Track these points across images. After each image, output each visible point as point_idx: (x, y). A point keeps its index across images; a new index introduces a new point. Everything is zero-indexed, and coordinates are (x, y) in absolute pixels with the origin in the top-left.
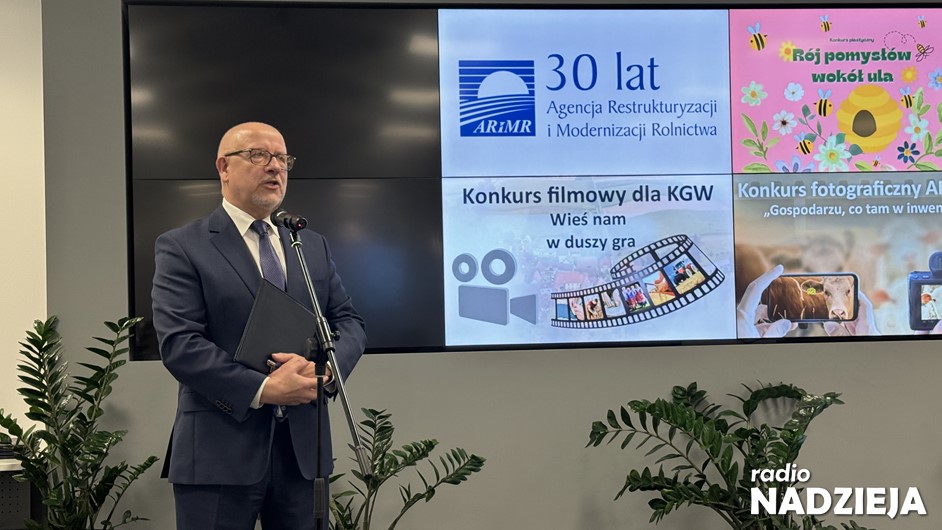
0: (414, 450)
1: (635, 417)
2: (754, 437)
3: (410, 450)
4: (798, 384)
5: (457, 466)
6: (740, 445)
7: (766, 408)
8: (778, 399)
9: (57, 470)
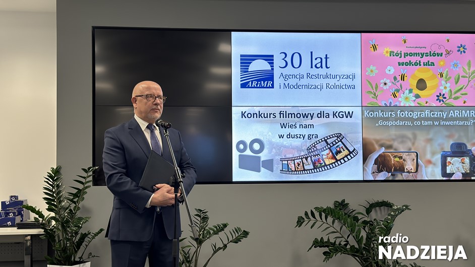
0: (218, 228)
1: (317, 214)
2: (370, 224)
3: (216, 228)
4: (390, 201)
5: (237, 235)
6: (364, 227)
7: (376, 211)
8: (382, 208)
9: (59, 234)
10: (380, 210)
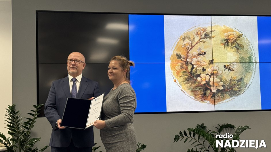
8: (227, 128)
10: (226, 130)
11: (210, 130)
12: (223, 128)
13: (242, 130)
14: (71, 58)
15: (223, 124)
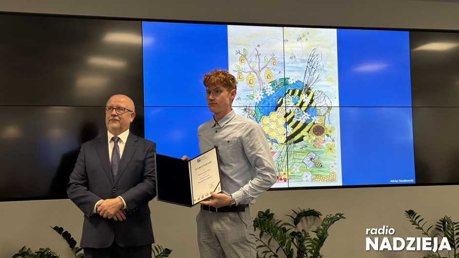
2: (299, 236)
6: (293, 240)
8: (308, 217)
10: (307, 220)
11: (280, 221)
12: (302, 216)
13: (331, 221)
14: (111, 105)
15: (302, 209)
